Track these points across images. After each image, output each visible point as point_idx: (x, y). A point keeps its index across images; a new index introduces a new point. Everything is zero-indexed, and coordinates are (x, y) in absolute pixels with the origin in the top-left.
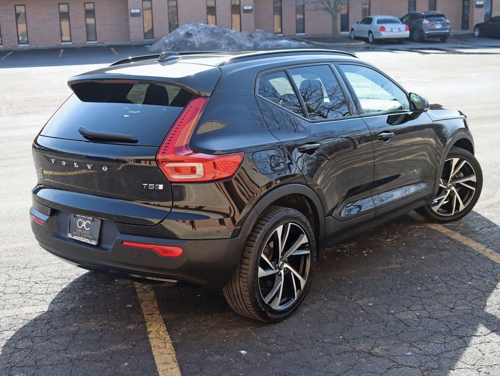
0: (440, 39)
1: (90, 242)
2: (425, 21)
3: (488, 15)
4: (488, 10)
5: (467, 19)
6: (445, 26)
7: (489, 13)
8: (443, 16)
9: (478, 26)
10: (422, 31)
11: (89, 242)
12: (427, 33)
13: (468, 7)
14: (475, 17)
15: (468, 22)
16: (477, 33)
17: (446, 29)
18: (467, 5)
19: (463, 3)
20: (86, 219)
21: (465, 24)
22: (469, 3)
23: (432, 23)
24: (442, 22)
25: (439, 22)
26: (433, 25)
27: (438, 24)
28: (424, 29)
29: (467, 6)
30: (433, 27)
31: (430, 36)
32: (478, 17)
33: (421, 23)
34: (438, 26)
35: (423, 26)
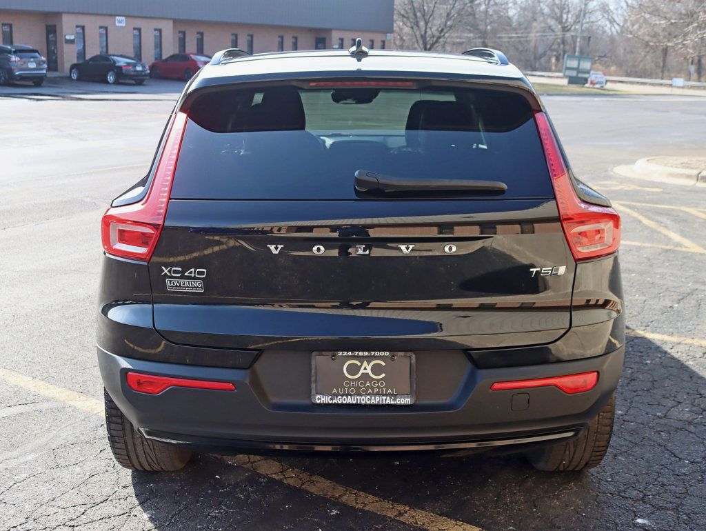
0: (34, 82)
1: (394, 400)
2: (14, 58)
3: (82, 54)
4: (81, 47)
5: (54, 58)
6: (40, 65)
7: (82, 51)
8: (36, 51)
9: (73, 67)
10: (10, 71)
11: (389, 401)
12: (17, 73)
13: (55, 42)
14: (65, 55)
15: (56, 62)
16: (74, 76)
17: (42, 69)
18: (54, 39)
19: (48, 37)
20: (369, 359)
21: (53, 64)
22: (55, 36)
23: (24, 60)
24: (36, 59)
25: (32, 60)
26: (25, 63)
27: (31, 62)
28: (13, 68)
29: (52, 41)
30: (24, 66)
31: (22, 78)
32: (69, 56)
33: (9, 60)
34: (32, 65)
35: (11, 64)
